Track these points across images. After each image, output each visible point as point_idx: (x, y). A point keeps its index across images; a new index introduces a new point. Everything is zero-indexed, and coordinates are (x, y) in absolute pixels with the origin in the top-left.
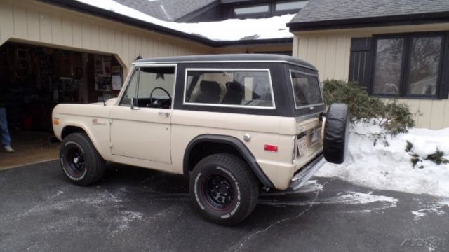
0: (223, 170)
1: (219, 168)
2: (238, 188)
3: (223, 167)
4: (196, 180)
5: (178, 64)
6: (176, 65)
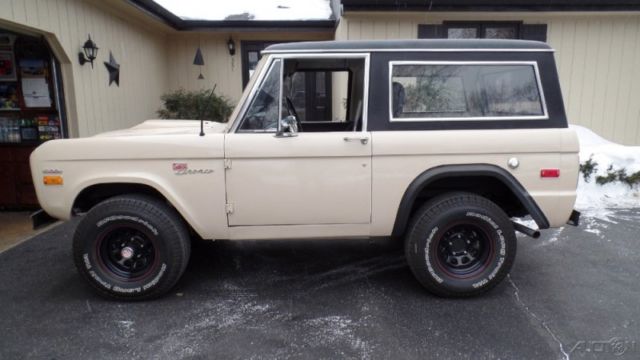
0: (478, 215)
1: (470, 214)
2: (502, 239)
3: (477, 212)
4: (429, 241)
5: (371, 53)
6: (369, 55)
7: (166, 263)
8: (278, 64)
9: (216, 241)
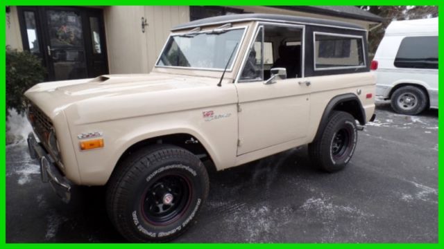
3: (348, 120)
5: (305, 25)
7: (200, 198)
8: (261, 28)
9: (225, 170)
